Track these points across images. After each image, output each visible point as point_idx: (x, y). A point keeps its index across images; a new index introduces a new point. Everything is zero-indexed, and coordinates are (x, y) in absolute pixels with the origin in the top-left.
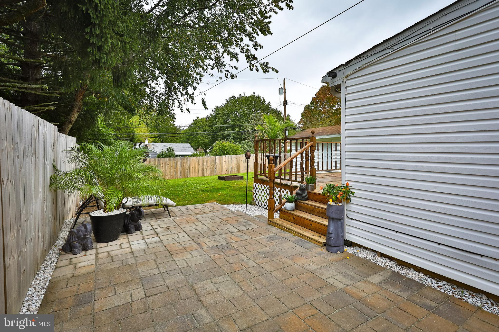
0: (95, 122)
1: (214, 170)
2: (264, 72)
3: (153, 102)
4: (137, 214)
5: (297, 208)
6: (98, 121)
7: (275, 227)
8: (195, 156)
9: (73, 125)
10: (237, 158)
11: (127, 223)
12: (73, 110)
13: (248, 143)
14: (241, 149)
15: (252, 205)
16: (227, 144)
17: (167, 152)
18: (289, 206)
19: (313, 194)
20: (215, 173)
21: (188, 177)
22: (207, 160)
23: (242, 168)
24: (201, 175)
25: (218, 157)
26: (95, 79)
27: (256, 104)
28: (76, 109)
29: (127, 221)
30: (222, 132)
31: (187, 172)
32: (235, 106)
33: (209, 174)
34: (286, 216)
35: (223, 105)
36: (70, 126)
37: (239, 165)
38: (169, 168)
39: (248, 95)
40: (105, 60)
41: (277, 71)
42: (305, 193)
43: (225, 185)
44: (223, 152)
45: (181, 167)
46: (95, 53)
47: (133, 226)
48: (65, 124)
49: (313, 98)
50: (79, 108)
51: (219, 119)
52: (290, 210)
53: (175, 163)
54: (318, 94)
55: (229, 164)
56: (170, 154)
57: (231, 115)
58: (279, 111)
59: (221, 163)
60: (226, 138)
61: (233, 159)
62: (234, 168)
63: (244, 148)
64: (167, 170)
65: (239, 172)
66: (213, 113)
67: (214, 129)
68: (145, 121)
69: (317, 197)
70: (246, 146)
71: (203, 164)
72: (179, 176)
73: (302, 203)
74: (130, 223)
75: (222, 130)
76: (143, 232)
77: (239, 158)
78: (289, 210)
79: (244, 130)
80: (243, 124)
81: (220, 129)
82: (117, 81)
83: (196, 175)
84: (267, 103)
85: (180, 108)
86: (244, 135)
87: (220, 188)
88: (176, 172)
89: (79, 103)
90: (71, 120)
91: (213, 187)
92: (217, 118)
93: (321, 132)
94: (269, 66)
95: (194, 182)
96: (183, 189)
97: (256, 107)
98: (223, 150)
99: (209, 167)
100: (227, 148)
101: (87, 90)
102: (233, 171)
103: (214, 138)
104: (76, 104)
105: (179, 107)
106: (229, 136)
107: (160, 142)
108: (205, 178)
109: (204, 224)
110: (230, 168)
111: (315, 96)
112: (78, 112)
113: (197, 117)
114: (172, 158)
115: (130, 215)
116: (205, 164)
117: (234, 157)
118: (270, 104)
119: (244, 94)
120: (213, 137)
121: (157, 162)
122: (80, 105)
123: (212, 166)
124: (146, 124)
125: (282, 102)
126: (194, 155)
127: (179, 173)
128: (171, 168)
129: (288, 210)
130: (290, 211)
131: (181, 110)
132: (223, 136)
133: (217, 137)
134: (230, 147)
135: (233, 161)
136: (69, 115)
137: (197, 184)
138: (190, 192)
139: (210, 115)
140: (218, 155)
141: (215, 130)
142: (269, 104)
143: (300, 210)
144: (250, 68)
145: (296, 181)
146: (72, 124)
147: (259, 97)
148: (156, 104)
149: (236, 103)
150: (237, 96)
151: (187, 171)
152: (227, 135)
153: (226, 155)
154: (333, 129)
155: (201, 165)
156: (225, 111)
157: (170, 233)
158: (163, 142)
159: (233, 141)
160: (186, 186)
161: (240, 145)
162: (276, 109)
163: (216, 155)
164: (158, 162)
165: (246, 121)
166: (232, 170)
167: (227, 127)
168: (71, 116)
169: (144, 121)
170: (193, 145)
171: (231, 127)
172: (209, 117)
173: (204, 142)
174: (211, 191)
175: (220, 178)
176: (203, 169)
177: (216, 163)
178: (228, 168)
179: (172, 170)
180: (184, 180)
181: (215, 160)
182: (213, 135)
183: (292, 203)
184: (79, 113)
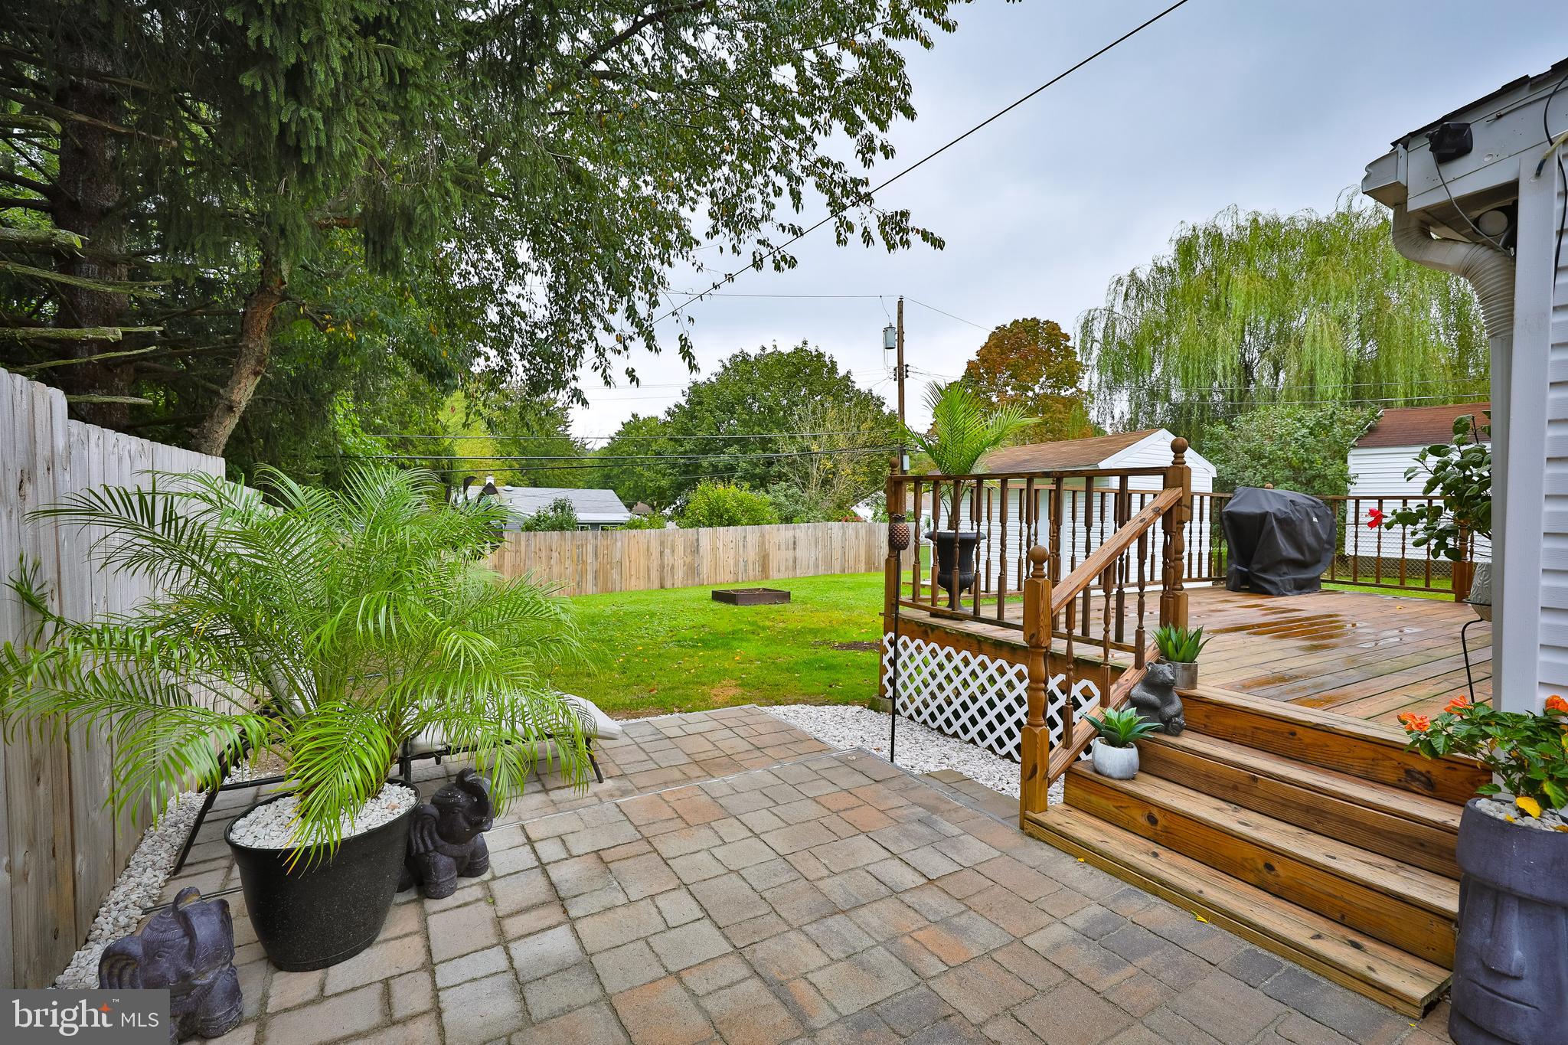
0: (325, 417)
1: (693, 571)
2: (891, 247)
3: (511, 350)
4: (467, 805)
5: (1150, 763)
6: (334, 412)
7: (1070, 859)
8: (636, 527)
9: (242, 418)
10: (763, 536)
11: (422, 850)
12: (238, 365)
13: (790, 492)
14: (770, 509)
15: (876, 711)
16: (729, 493)
17: (551, 514)
18: (1115, 759)
19: (1210, 707)
20: (697, 579)
21: (618, 589)
22: (673, 541)
23: (775, 564)
24: (657, 584)
25: (705, 532)
26: (292, 233)
27: (809, 375)
28: (250, 365)
29: (420, 841)
30: (712, 458)
31: (615, 574)
32: (749, 381)
33: (678, 583)
34: (1109, 805)
35: (713, 379)
36: (231, 423)
37: (768, 555)
38: (560, 561)
39: (786, 348)
40: (323, 136)
41: (938, 243)
42: (1171, 702)
43: (740, 622)
44: (719, 517)
45: (597, 558)
46: (274, 99)
47: (451, 860)
48: (211, 417)
49: (970, 363)
50: (260, 362)
51: (703, 420)
52: (1120, 775)
53: (578, 547)
54: (984, 353)
55: (737, 553)
56: (561, 521)
57: (739, 409)
58: (878, 399)
59: (714, 549)
60: (725, 473)
61: (749, 538)
62: (754, 563)
63: (778, 506)
64: (555, 570)
65: (767, 578)
66: (683, 401)
67: (688, 447)
68: (485, 412)
69: (1229, 722)
70: (782, 499)
71: (662, 553)
72: (589, 586)
73: (1166, 744)
74: (436, 849)
75: (711, 450)
76: (496, 886)
77: (767, 536)
78: (1115, 776)
79: (777, 452)
80: (775, 434)
81: (707, 447)
82: (378, 246)
83: (642, 584)
84: (842, 372)
85: (600, 371)
86: (775, 468)
87: (729, 633)
88: (582, 574)
89: (259, 343)
90: (231, 401)
91: (707, 629)
92: (696, 417)
93: (1028, 461)
94: (910, 224)
95: (642, 608)
96: (613, 633)
97: (811, 384)
98: (719, 510)
99: (678, 560)
100: (731, 504)
101: (284, 297)
102: (751, 573)
103: (689, 476)
104: (247, 346)
105: (597, 368)
106: (731, 469)
107: (528, 486)
108: (671, 596)
109: (757, 836)
110: (741, 564)
111: (974, 358)
112: (256, 374)
113: (633, 416)
114: (568, 534)
115: (435, 811)
116: (667, 551)
117: (752, 532)
118: (852, 378)
119: (775, 346)
120: (686, 473)
121: (523, 543)
122: (261, 352)
123: (688, 560)
124: (490, 423)
125: (892, 370)
126: (632, 525)
127: (590, 577)
128: (568, 563)
129: (1109, 777)
130: (1120, 779)
131: (605, 378)
132: (715, 469)
133: (695, 473)
134: (740, 503)
135: (749, 545)
136: (224, 385)
137: (652, 615)
138: (637, 645)
139: (676, 406)
140: (704, 525)
141: (692, 451)
142: (847, 377)
143: (1159, 773)
144: (839, 235)
145: (1086, 638)
146: (237, 416)
147: (820, 356)
148: (522, 357)
149: (750, 373)
150: (753, 351)
151: (614, 571)
152: (725, 467)
153: (729, 525)
154: (1064, 449)
155: (656, 554)
156: (721, 393)
157: (621, 899)
158: (536, 486)
159: (747, 485)
160: (619, 621)
161: (769, 498)
162: (870, 390)
163: (697, 524)
164: (527, 546)
165: (782, 425)
166: (746, 570)
167: (728, 443)
168: (232, 389)
169: (481, 414)
170: (622, 494)
171: (738, 441)
172: (674, 412)
173: (659, 487)
174: (706, 644)
175: (718, 596)
176: (662, 567)
177: (701, 550)
178: (736, 565)
179: (570, 570)
180: (607, 598)
181: (698, 540)
182: (685, 464)
183: (1123, 744)
184: (259, 379)
